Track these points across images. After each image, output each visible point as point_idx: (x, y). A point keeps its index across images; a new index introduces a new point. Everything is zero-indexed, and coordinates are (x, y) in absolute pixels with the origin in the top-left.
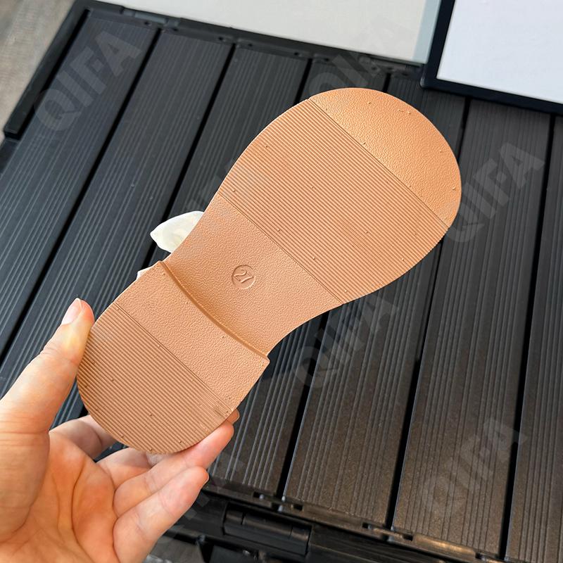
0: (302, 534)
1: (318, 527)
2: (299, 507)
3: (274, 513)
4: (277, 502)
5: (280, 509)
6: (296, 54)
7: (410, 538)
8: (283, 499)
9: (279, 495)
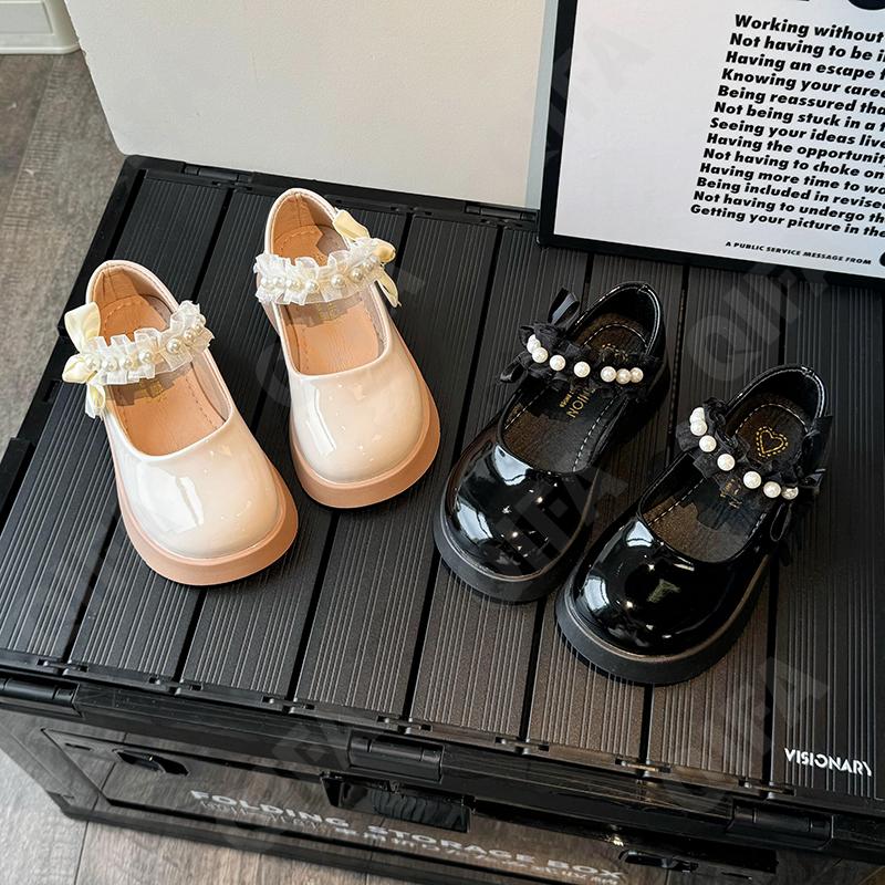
0: (433, 755)
1: (449, 746)
2: (426, 727)
3: (401, 737)
4: (403, 724)
5: (408, 731)
6: (393, 209)
7: (545, 748)
8: (410, 720)
9: (405, 717)
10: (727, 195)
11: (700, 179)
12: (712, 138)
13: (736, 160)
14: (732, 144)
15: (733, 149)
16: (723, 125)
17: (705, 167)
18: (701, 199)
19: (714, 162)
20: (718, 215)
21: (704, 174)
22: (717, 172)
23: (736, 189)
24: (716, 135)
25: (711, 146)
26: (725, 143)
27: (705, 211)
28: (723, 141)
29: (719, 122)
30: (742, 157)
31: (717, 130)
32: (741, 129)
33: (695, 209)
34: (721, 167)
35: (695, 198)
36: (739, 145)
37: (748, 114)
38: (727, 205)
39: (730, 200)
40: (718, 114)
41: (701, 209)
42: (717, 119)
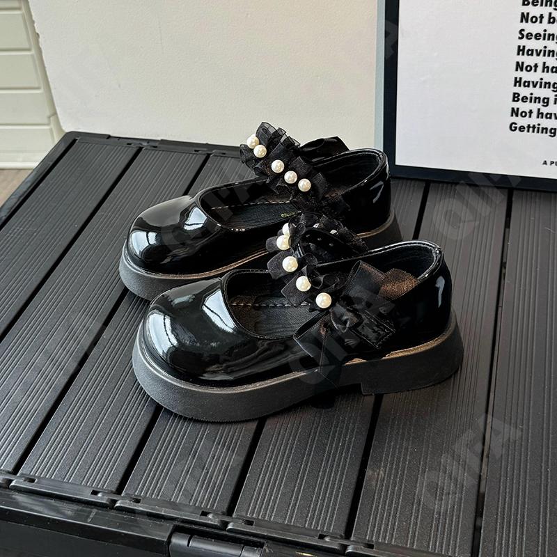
2: (249, 523)
3: (222, 532)
4: (226, 519)
5: (230, 526)
7: (371, 546)
8: (234, 515)
10: (539, 110)
11: (515, 94)
12: (521, 50)
13: (543, 71)
14: (538, 55)
15: (540, 60)
16: (529, 36)
17: (518, 82)
18: (517, 116)
19: (526, 76)
20: (533, 132)
21: (517, 89)
22: (528, 86)
23: (546, 102)
24: (524, 47)
25: (521, 59)
26: (532, 54)
27: (522, 129)
28: (530, 52)
29: (525, 33)
30: (548, 67)
31: (524, 42)
32: (544, 39)
33: (513, 127)
34: (531, 80)
35: (512, 115)
36: (544, 55)
37: (549, 22)
38: (539, 120)
39: (542, 114)
40: (524, 25)
41: (518, 126)
42: (523, 30)
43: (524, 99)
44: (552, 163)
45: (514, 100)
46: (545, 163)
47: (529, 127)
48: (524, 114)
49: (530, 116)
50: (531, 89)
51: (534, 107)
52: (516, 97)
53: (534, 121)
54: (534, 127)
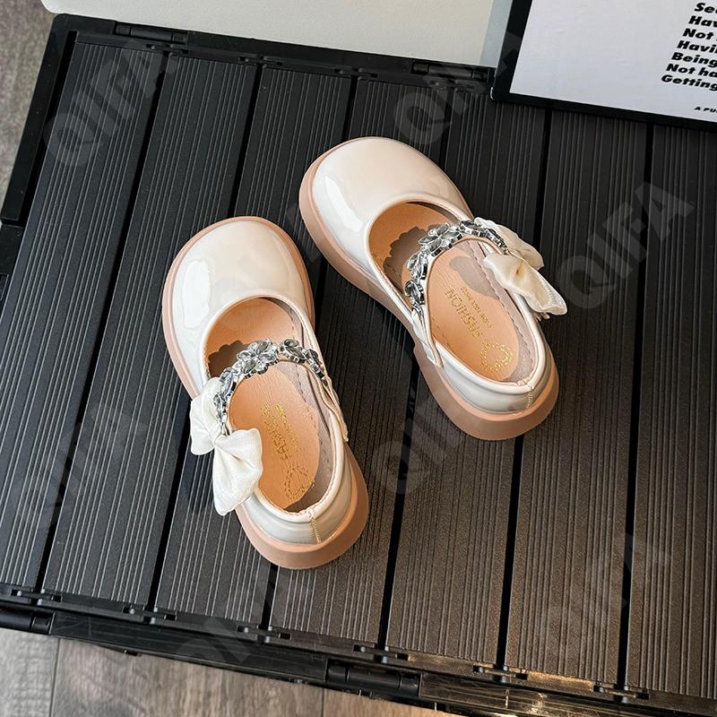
0: (411, 683)
1: (427, 674)
2: (403, 656)
3: (378, 665)
4: (379, 653)
5: (385, 660)
6: (337, 71)
7: (522, 676)
8: (387, 648)
9: (381, 645)
10: (704, 68)
11: (676, 53)
12: (695, 20)
16: (710, 9)
17: (683, 45)
18: (674, 70)
19: (694, 41)
20: (691, 84)
21: (681, 51)
22: (696, 49)
24: (700, 18)
25: (693, 27)
26: (708, 25)
27: (677, 81)
28: (707, 23)
31: (702, 14)
33: (666, 78)
34: (701, 45)
35: (669, 70)
38: (701, 77)
39: (707, 72)
41: (673, 78)
42: (704, 4)
43: (688, 59)
44: (706, 109)
45: (674, 58)
46: (699, 108)
47: (686, 80)
48: (684, 70)
49: (691, 72)
50: (699, 52)
51: (698, 66)
52: (677, 56)
53: (695, 76)
54: (693, 81)
